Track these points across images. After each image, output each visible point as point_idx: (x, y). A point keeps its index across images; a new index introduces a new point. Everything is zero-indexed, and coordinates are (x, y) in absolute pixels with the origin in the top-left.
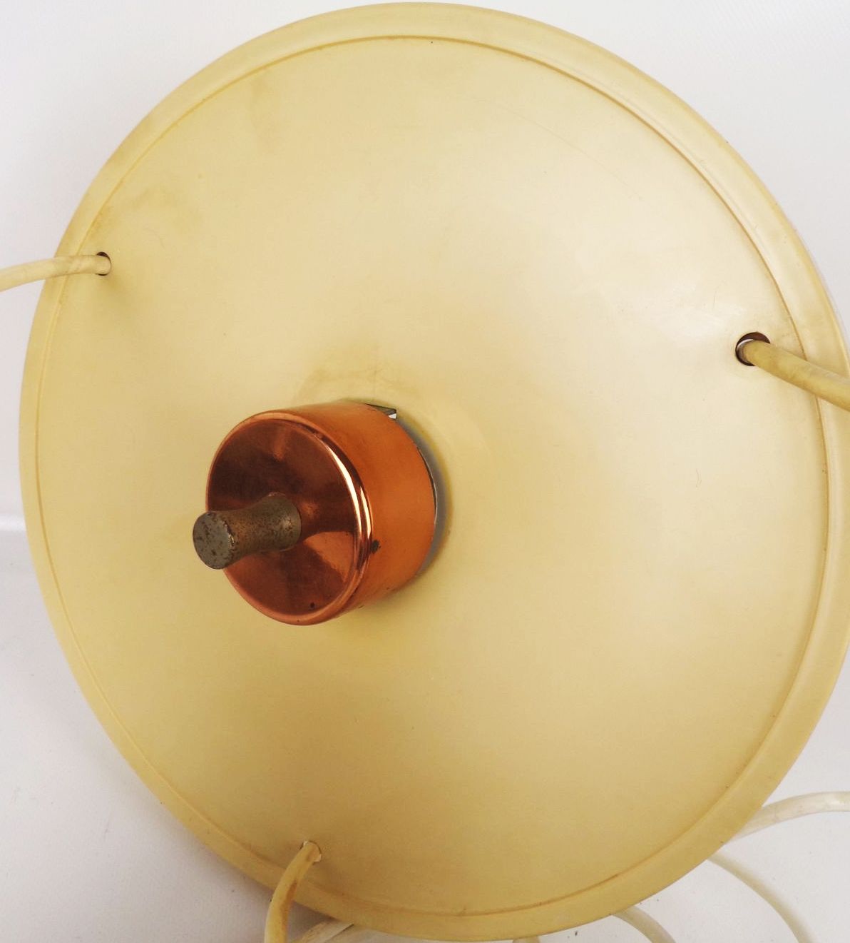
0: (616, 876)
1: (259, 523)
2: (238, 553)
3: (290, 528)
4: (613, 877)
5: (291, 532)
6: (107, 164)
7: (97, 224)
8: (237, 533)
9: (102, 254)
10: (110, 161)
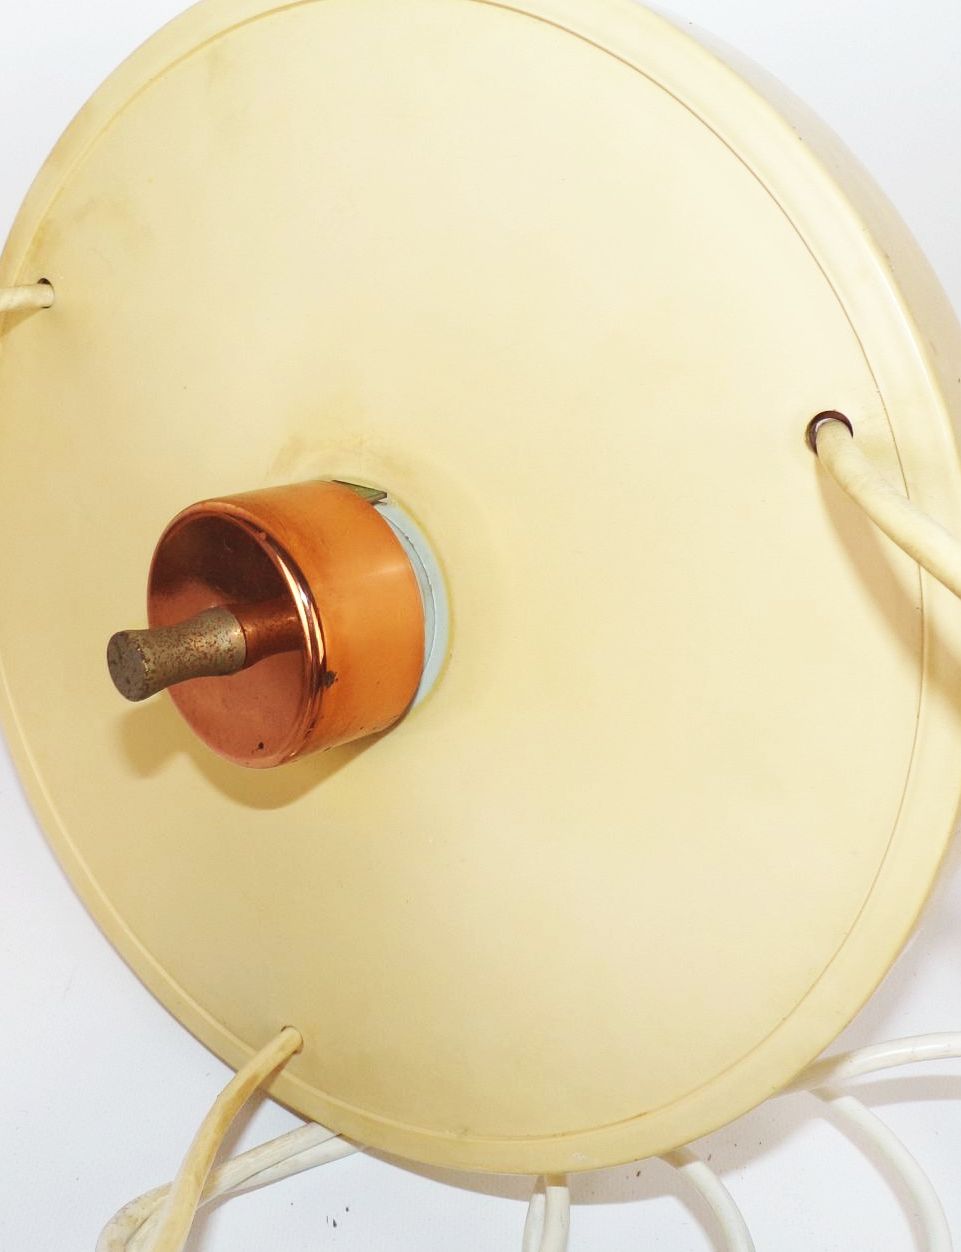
0: (645, 1114)
1: (186, 645)
2: (155, 683)
3: (229, 650)
4: (640, 1115)
5: (232, 656)
6: (45, 164)
7: (39, 243)
8: (152, 660)
9: (45, 281)
10: (47, 161)
